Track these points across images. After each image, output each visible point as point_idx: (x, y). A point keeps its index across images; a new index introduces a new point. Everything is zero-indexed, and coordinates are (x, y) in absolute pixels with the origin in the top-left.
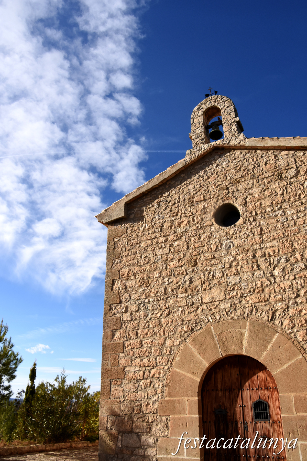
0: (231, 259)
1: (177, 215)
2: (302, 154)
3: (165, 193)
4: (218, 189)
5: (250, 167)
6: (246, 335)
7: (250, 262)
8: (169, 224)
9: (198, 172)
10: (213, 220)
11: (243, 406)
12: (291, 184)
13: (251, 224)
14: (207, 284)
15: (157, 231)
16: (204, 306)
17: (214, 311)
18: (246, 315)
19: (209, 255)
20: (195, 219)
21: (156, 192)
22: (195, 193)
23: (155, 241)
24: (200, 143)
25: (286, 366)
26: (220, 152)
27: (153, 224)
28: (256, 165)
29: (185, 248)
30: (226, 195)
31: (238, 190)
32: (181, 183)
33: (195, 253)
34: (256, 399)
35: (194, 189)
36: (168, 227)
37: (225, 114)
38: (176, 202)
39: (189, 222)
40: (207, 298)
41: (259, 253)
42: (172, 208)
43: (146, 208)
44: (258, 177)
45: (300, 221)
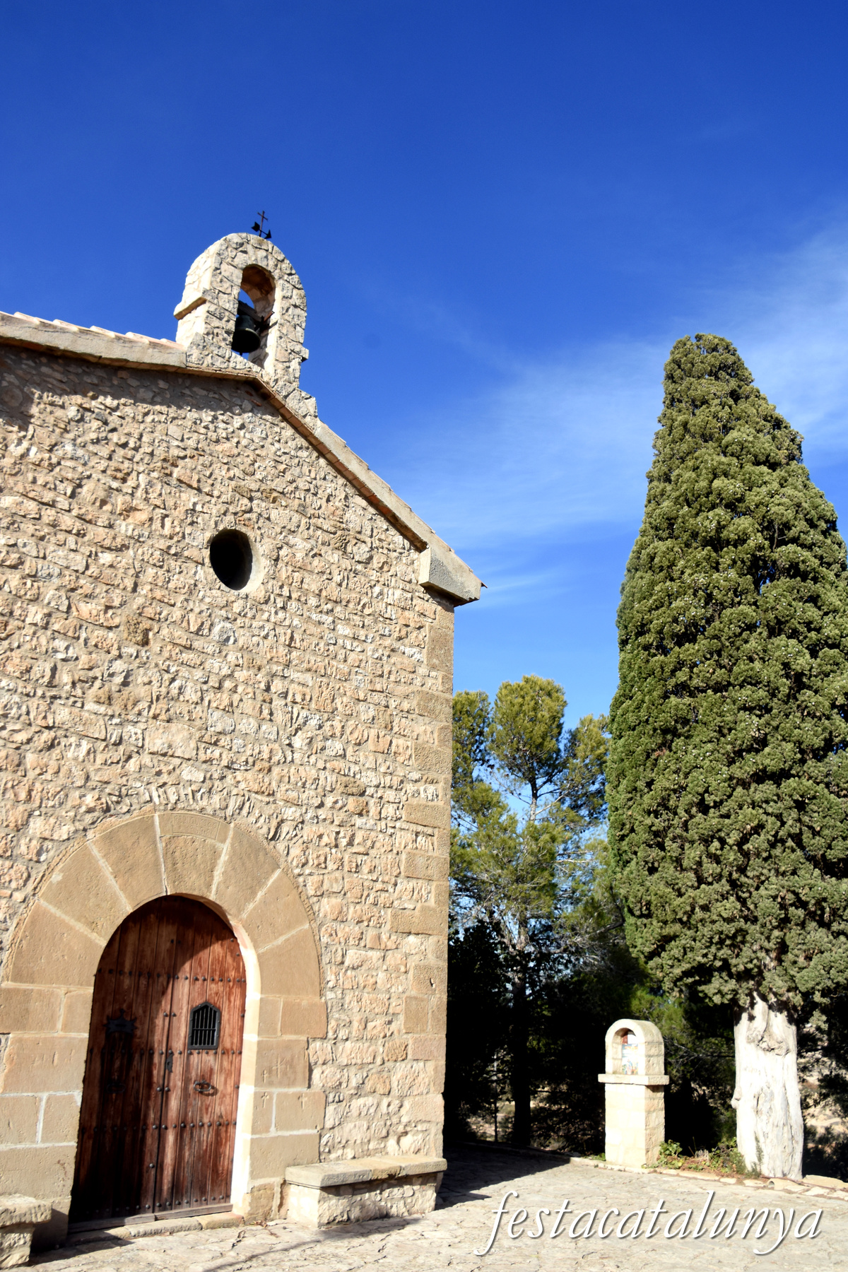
0: (225, 671)
1: (124, 480)
2: (385, 527)
3: (105, 395)
4: (233, 483)
5: (302, 484)
6: (224, 858)
7: (259, 698)
8: (101, 494)
9: (199, 408)
10: (207, 553)
11: (171, 1015)
12: (356, 573)
13: (276, 613)
14: (163, 705)
15: (61, 487)
16: (146, 759)
17: (164, 778)
18: (229, 812)
19: (181, 636)
20: (168, 521)
21: (80, 371)
22: (182, 454)
23: (49, 514)
24: (221, 337)
25: (281, 940)
26: (258, 401)
27: (54, 460)
28: (312, 486)
29: (129, 583)
30: (245, 512)
31: (268, 519)
32: (153, 403)
33: (149, 612)
34: (198, 1002)
35: (180, 444)
36: (96, 499)
37: (286, 317)
38: (132, 445)
39: (151, 519)
40: (157, 741)
41: (277, 686)
42: (114, 451)
43: (41, 397)
44: (310, 518)
45: (352, 657)
